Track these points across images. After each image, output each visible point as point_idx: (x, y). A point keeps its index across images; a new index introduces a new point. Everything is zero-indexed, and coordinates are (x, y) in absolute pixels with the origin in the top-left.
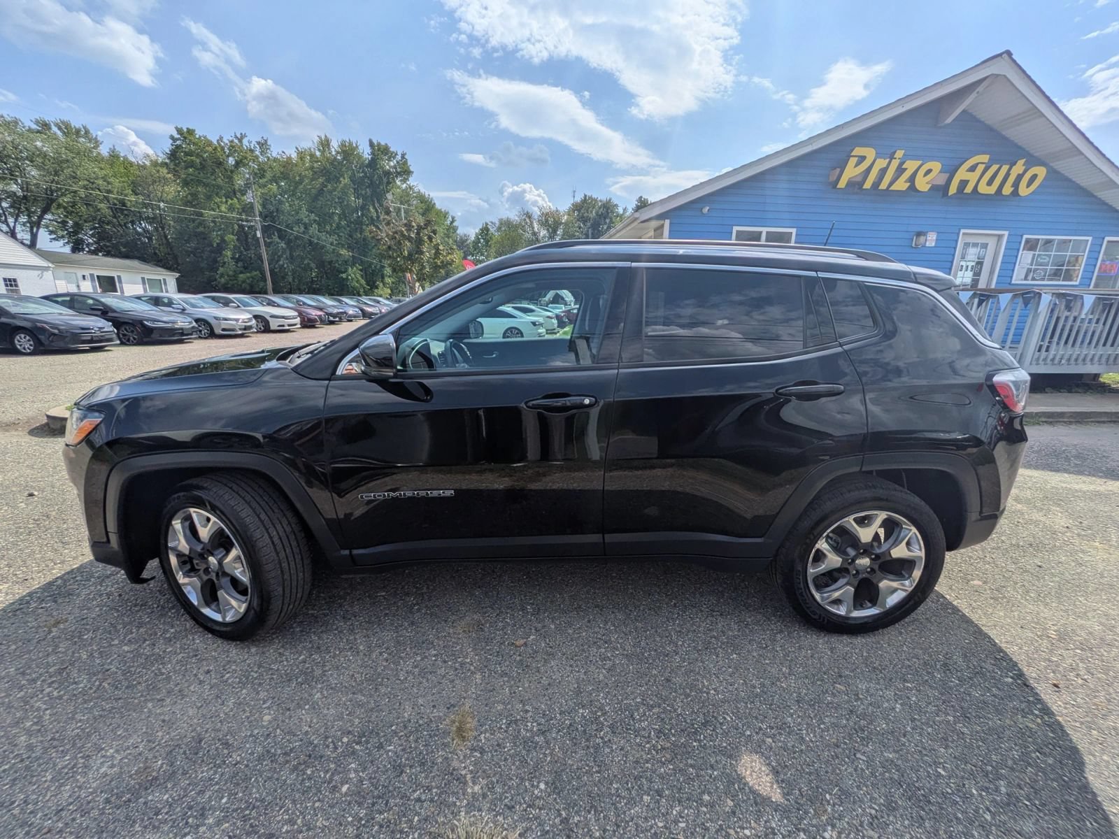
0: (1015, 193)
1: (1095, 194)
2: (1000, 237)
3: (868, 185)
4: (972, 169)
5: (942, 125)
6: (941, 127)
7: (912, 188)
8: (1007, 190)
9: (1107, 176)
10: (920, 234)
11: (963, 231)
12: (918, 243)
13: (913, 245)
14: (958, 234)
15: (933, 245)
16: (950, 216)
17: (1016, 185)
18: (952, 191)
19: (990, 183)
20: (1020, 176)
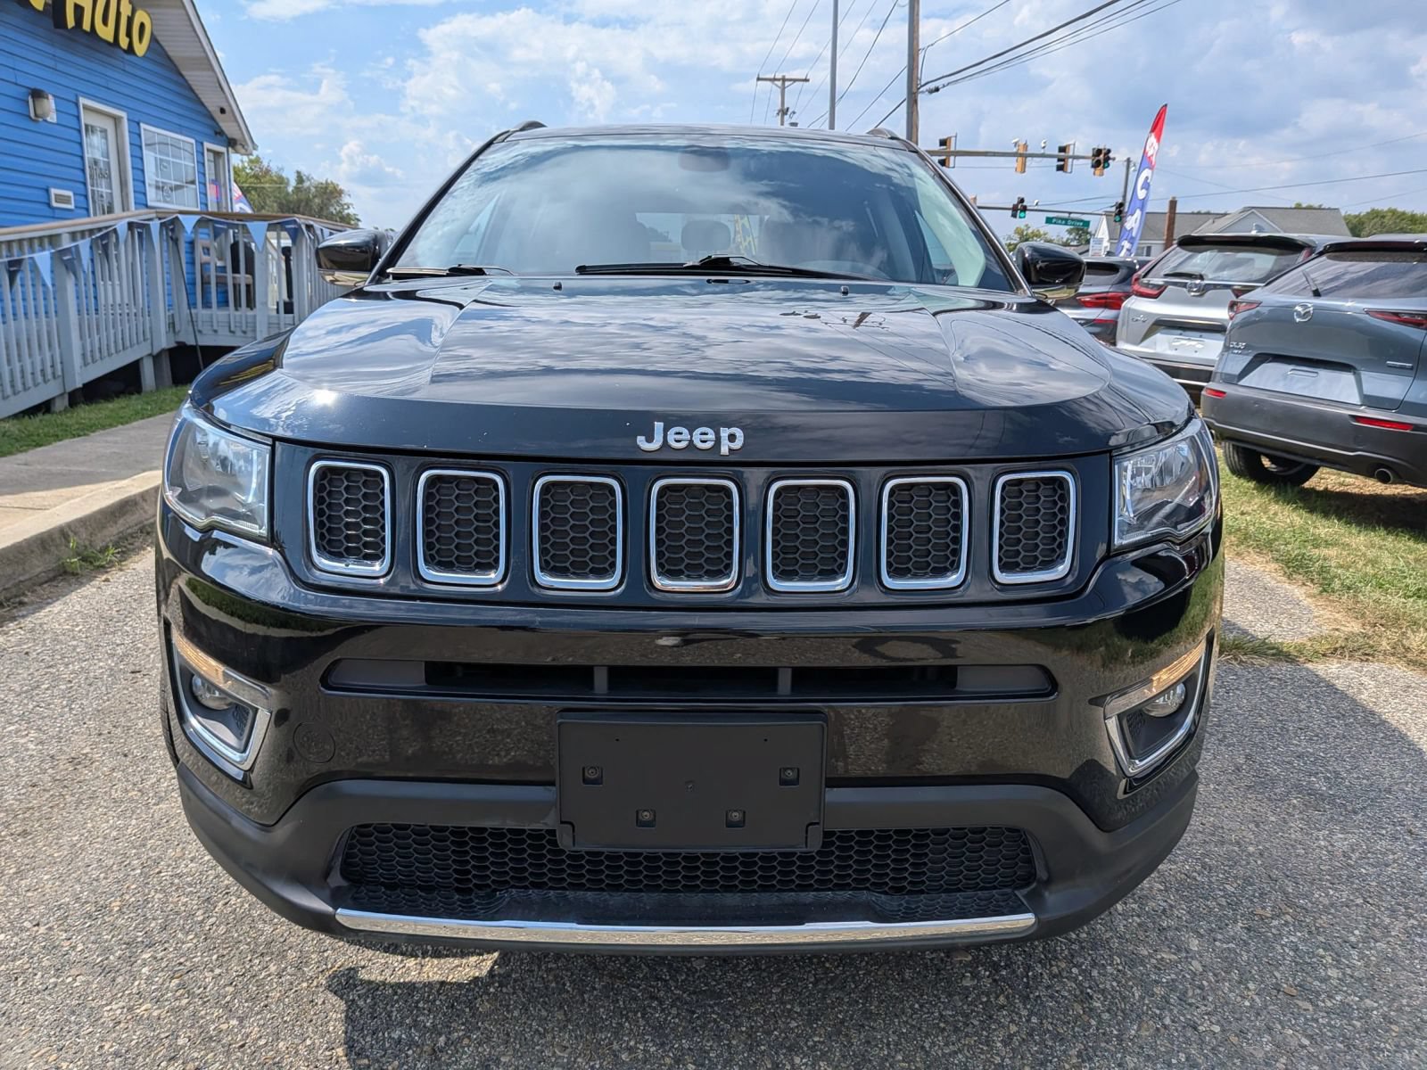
0: (130, 50)
1: (184, 73)
2: (117, 120)
10: (37, 94)
11: (83, 101)
12: (39, 112)
13: (32, 115)
14: (77, 104)
15: (55, 121)
16: (60, 67)
17: (129, 34)
18: (71, 22)
19: (105, 22)
20: (130, 20)
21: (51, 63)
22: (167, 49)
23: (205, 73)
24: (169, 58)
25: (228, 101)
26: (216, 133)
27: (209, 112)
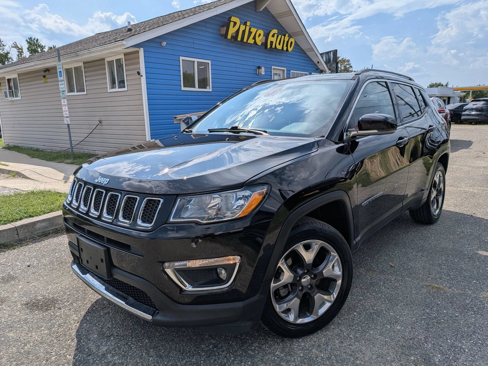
0: (287, 50)
1: (307, 53)
2: (283, 70)
3: (239, 39)
4: (273, 36)
5: (258, 11)
6: (257, 12)
7: (255, 42)
8: (285, 48)
9: (311, 46)
10: (259, 68)
11: (273, 67)
12: (259, 72)
13: (258, 73)
14: (271, 68)
15: (264, 74)
16: (267, 59)
17: (287, 46)
18: (269, 46)
19: (279, 44)
20: (288, 42)
21: (264, 58)
22: (301, 47)
23: (312, 52)
24: (302, 50)
25: (320, 59)
26: (317, 69)
27: (315, 63)
